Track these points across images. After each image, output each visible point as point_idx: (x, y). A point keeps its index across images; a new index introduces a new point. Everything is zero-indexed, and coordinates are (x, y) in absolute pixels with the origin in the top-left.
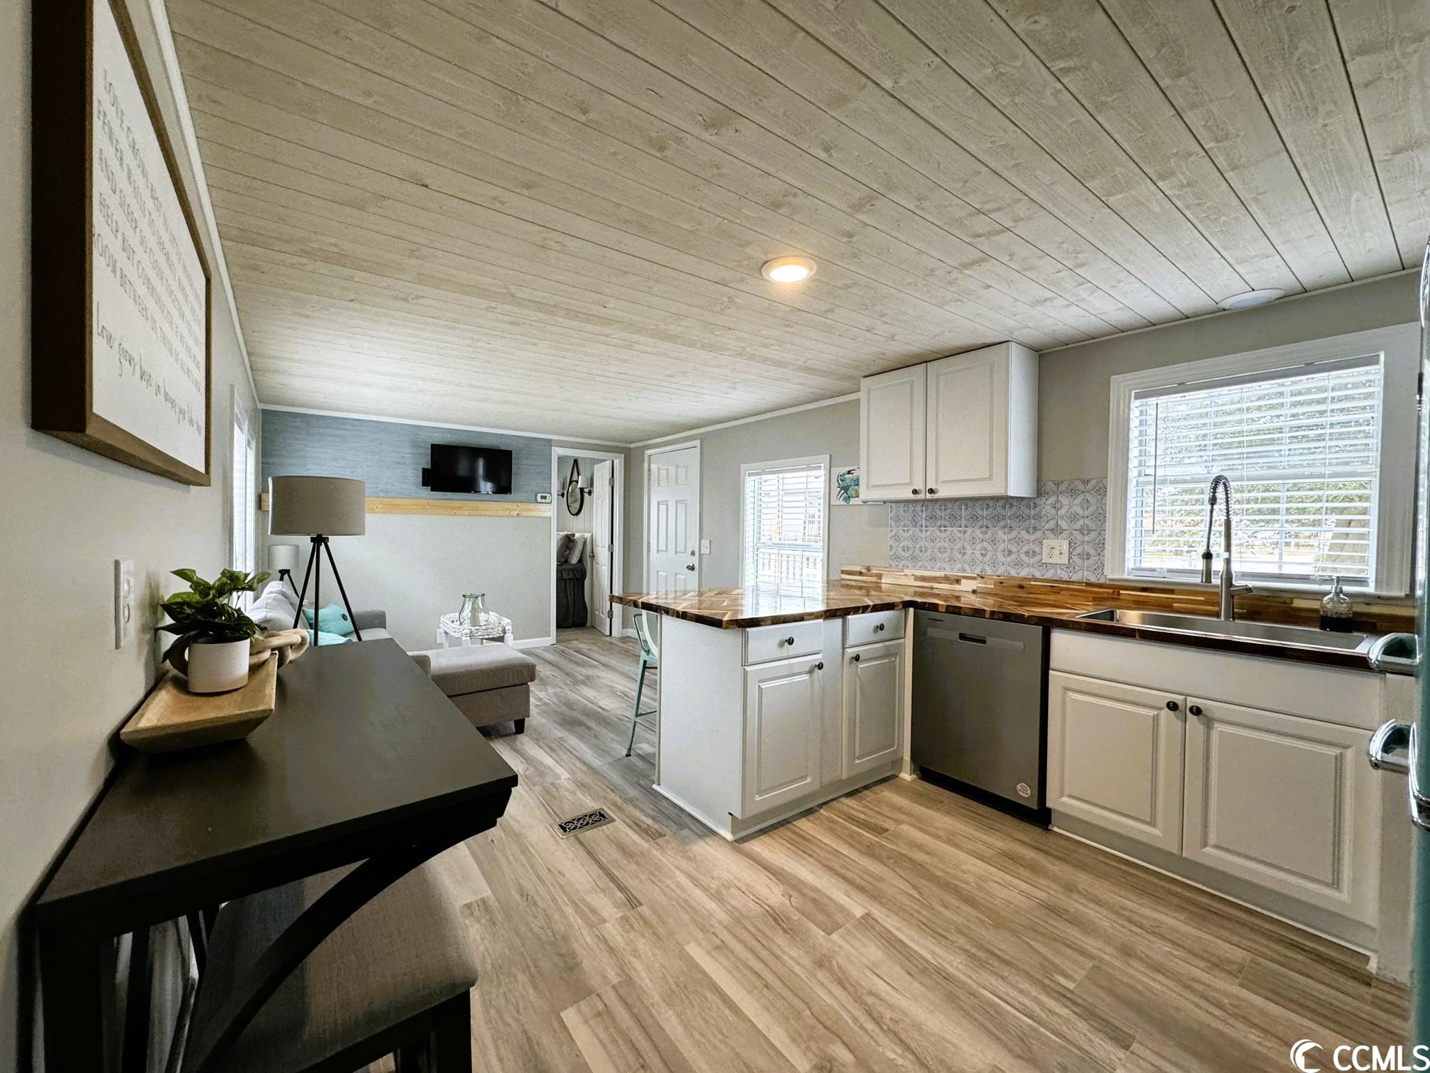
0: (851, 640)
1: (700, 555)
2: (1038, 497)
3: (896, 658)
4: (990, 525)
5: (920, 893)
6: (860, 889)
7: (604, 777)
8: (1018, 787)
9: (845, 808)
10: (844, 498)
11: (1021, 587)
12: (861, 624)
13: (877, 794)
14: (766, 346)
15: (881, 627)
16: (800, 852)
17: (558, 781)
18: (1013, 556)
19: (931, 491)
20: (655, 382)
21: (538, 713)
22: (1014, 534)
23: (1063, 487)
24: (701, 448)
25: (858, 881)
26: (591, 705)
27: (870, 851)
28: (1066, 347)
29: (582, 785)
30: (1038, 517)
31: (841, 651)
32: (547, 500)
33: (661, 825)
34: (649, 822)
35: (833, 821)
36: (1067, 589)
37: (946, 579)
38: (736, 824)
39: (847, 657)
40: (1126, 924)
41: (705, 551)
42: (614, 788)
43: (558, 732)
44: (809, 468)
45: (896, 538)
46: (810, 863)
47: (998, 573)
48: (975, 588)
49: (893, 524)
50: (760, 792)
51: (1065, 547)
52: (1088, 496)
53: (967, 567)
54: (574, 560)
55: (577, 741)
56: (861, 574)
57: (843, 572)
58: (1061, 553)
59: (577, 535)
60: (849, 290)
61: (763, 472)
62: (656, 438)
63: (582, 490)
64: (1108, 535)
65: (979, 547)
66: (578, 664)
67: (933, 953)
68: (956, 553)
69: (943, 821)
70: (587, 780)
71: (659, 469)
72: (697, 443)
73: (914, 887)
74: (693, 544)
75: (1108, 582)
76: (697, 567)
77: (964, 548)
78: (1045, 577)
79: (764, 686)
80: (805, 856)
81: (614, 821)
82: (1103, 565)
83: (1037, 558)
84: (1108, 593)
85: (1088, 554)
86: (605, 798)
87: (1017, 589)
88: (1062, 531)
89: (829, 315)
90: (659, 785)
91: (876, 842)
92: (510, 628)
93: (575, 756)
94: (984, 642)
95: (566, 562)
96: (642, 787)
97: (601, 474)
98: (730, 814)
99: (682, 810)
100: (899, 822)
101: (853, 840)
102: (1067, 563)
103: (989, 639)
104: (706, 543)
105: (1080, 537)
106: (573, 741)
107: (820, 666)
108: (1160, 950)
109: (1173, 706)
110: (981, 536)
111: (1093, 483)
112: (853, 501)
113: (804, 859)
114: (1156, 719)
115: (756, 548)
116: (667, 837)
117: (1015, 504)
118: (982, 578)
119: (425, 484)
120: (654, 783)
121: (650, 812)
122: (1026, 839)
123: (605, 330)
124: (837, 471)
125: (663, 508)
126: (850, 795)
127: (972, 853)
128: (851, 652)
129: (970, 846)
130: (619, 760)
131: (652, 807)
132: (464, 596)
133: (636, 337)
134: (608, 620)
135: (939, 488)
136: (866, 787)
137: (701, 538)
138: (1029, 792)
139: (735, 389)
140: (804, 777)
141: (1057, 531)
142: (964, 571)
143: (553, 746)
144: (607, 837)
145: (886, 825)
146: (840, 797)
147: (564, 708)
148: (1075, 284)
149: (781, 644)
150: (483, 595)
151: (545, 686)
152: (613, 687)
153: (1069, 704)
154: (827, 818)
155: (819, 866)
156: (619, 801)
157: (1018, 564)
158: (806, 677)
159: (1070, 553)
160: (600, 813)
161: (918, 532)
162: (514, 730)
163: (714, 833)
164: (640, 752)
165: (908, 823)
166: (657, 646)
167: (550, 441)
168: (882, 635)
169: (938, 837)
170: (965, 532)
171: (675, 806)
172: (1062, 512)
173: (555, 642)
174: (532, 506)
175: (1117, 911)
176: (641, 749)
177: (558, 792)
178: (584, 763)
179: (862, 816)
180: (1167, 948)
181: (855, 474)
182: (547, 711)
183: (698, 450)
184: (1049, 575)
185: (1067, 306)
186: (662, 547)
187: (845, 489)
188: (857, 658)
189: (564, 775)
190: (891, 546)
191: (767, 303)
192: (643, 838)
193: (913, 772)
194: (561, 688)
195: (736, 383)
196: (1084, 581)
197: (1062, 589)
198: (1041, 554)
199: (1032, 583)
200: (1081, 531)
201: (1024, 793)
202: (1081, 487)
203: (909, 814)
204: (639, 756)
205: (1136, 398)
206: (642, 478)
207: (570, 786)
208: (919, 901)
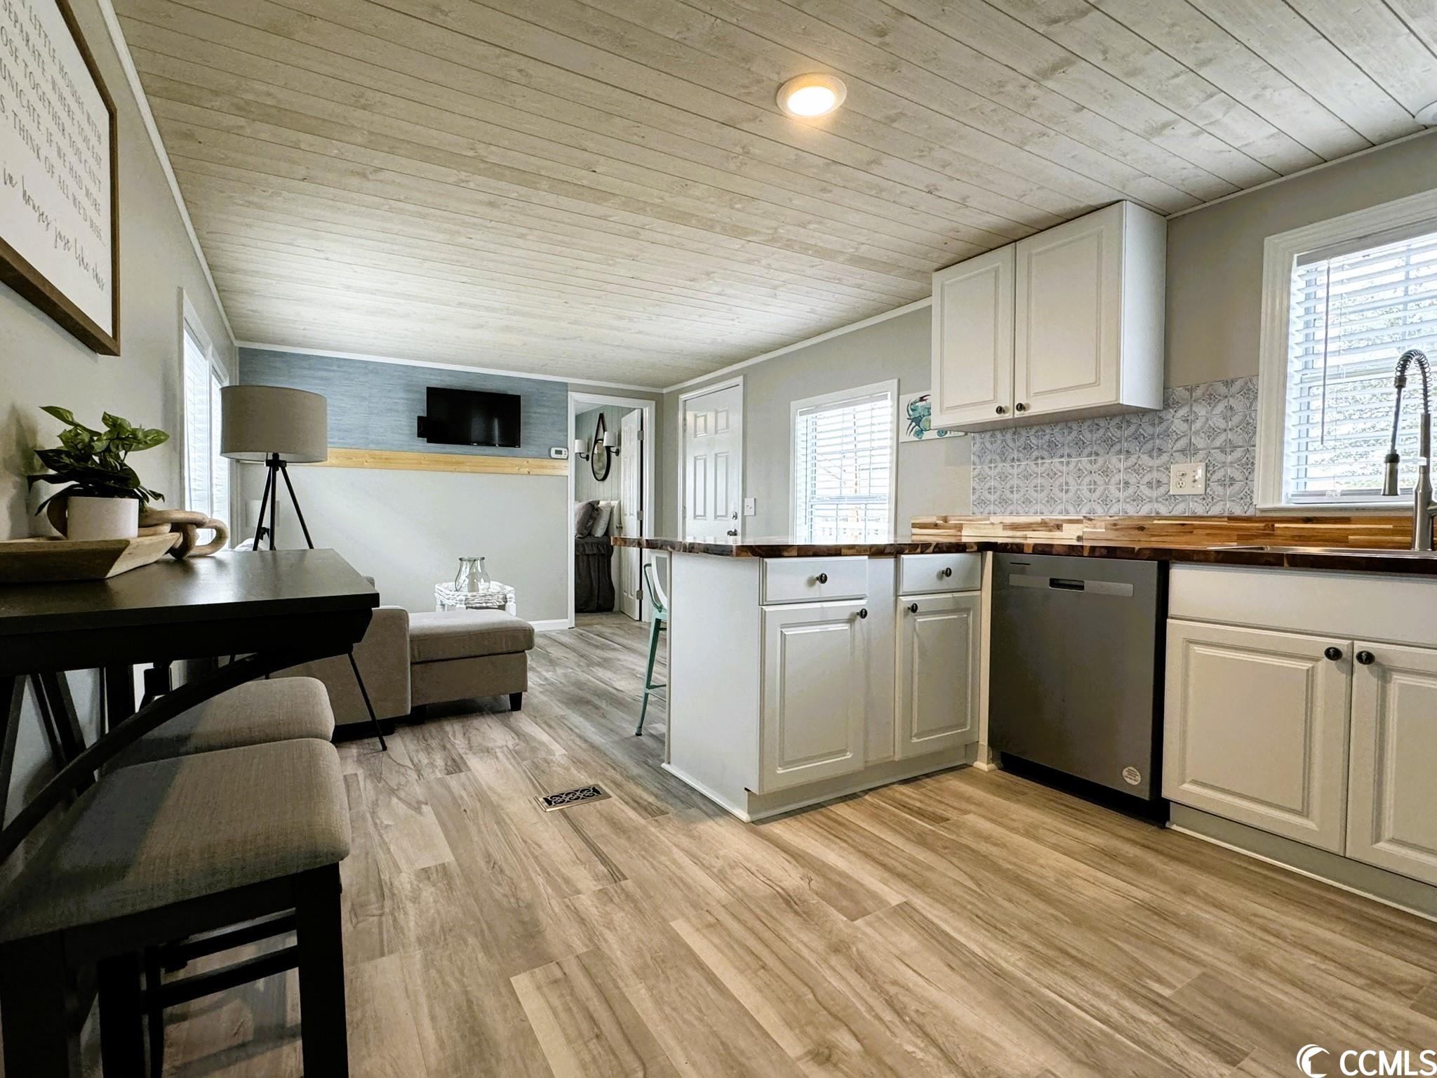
0: (906, 586)
1: (744, 518)
2: (1164, 408)
3: (968, 615)
4: (1101, 451)
5: (979, 886)
6: (902, 877)
7: (605, 754)
8: (1125, 773)
9: (898, 796)
10: (916, 432)
11: (1142, 528)
12: (920, 568)
13: (940, 782)
14: (803, 225)
15: (948, 573)
16: (831, 837)
17: (551, 757)
18: (1131, 490)
19: (1021, 407)
20: (676, 290)
21: (541, 692)
22: (1133, 459)
23: (1199, 392)
24: (744, 385)
25: (900, 868)
26: (604, 685)
27: (921, 840)
28: (1204, 205)
29: (577, 762)
30: (1166, 434)
31: (893, 598)
32: (563, 456)
33: (665, 804)
34: (651, 799)
35: (878, 807)
36: (1201, 527)
37: (1044, 525)
38: (754, 801)
39: (901, 607)
40: (1260, 933)
41: (749, 512)
42: (615, 765)
43: (559, 710)
44: (872, 398)
45: (982, 478)
46: (841, 847)
47: (1112, 512)
48: (1080, 534)
49: (977, 460)
50: (785, 764)
51: (1200, 473)
52: (1231, 400)
53: (1071, 509)
54: (599, 532)
55: (582, 719)
56: (936, 526)
57: (914, 526)
58: (1195, 481)
59: (602, 503)
60: (895, 125)
61: (818, 408)
62: (692, 378)
63: (608, 448)
64: (1260, 452)
65: (1087, 480)
66: (597, 647)
67: (983, 946)
68: (1056, 490)
69: (1022, 813)
70: (585, 756)
71: (696, 417)
72: (740, 380)
73: (972, 878)
74: (735, 505)
75: (1258, 514)
76: (739, 531)
77: (1067, 484)
78: (1174, 513)
79: (788, 632)
80: (838, 841)
81: (610, 797)
82: (1252, 492)
83: (1162, 490)
84: (1258, 529)
85: (1232, 479)
86: (604, 775)
87: (1136, 532)
88: (1197, 451)
89: (875, 169)
90: (669, 763)
91: (931, 830)
92: (513, 595)
93: (576, 733)
94: (1082, 588)
95: (590, 534)
96: (649, 766)
97: (629, 425)
98: (746, 789)
99: (693, 789)
100: (966, 812)
101: (901, 828)
102: (1203, 492)
103: (1088, 584)
104: (750, 502)
105: (1219, 456)
106: (576, 719)
107: (863, 614)
108: (1303, 964)
109: (1334, 654)
110: (1089, 467)
111: (1238, 384)
112: (926, 435)
113: (836, 843)
114: (1310, 674)
115: (809, 504)
116: (669, 815)
117: (1134, 420)
118: (1090, 520)
119: (420, 435)
120: (663, 762)
121: (655, 790)
122: (1133, 837)
123: (600, 210)
124: (907, 398)
125: (700, 464)
126: (905, 782)
127: (1055, 847)
128: (906, 601)
129: (1054, 839)
130: (626, 738)
131: (657, 785)
132: (461, 559)
133: (641, 219)
134: (637, 602)
135: (1030, 402)
136: (928, 776)
137: (744, 496)
138: (1139, 778)
139: (775, 296)
140: (843, 752)
141: (1189, 451)
142: (1067, 512)
143: (553, 724)
144: (598, 811)
145: (948, 815)
146: (893, 783)
147: (572, 688)
148: (1202, 96)
149: (811, 582)
150: (483, 559)
151: (553, 666)
152: (634, 670)
153: (1193, 662)
154: (872, 804)
155: (851, 850)
156: (618, 777)
157: (1137, 499)
158: (846, 627)
159: (1207, 480)
160: (594, 789)
161: (1009, 467)
162: (510, 708)
163: (725, 812)
164: (653, 732)
165: (975, 814)
166: (666, 595)
167: (566, 384)
168: (948, 583)
169: (1012, 829)
170: (1068, 463)
171: (686, 785)
172: (1197, 425)
173: (573, 626)
174: (546, 462)
175: (1246, 918)
176: (654, 728)
177: (549, 767)
178: (586, 741)
179: (918, 804)
180: (1311, 960)
181: (929, 399)
182: (551, 689)
183: (741, 388)
184: (1179, 510)
185: (1196, 135)
186: (700, 511)
187: (917, 420)
188: (914, 609)
189: (559, 752)
190: (974, 489)
191: (792, 155)
192: (640, 815)
193: (992, 760)
194: (572, 668)
195: (775, 288)
196: (1226, 514)
197: (1195, 527)
198: (1168, 484)
199: (1156, 522)
200: (1222, 450)
201: (1133, 780)
202: (1222, 389)
203: (980, 805)
204: (652, 736)
205: (1299, 264)
206: (676, 429)
207: (564, 761)
208: (976, 892)
